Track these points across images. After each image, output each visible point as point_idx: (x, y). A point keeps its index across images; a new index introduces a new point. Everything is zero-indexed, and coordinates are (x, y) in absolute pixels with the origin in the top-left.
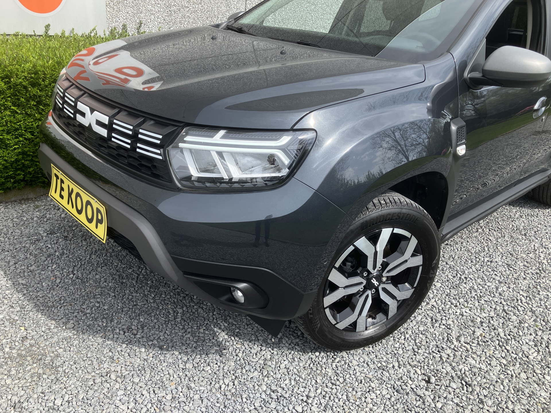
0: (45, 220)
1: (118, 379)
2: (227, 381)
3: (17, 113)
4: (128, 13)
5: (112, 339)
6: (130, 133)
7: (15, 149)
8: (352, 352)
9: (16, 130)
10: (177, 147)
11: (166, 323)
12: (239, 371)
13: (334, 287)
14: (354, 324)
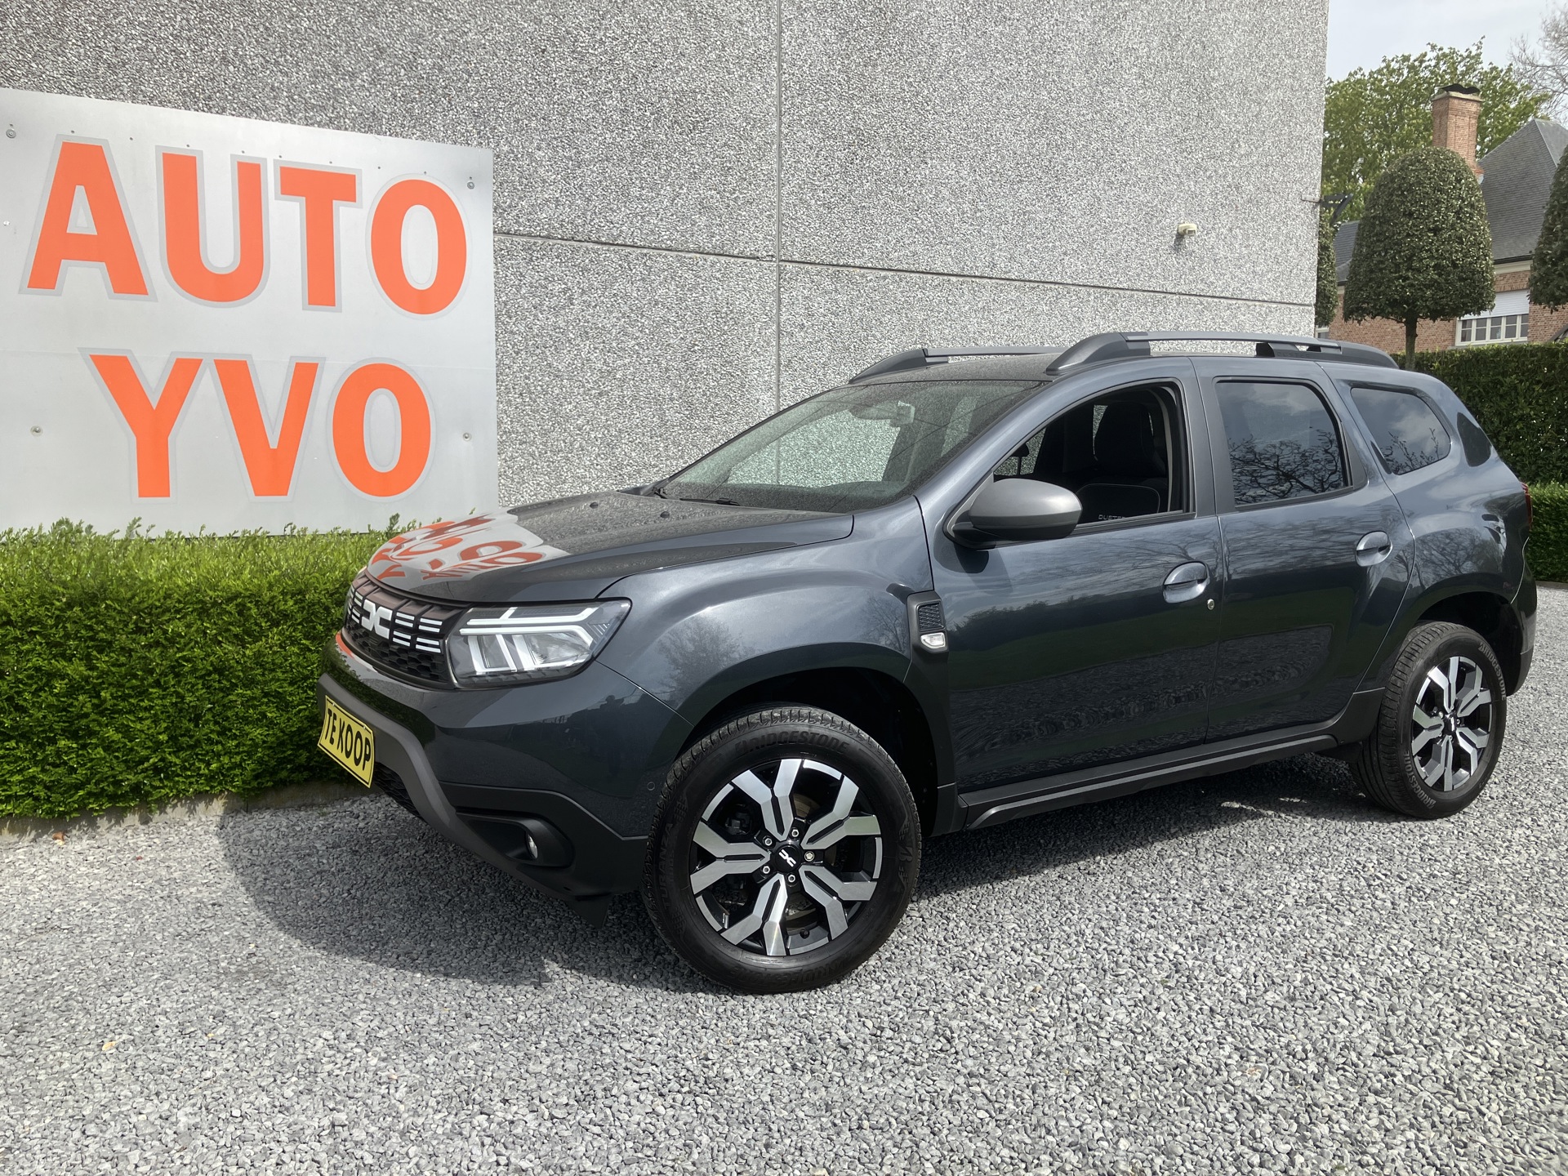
0: (330, 830)
1: (368, 1000)
2: (529, 1013)
3: (310, 650)
4: (538, 484)
6: (411, 625)
7: (300, 711)
8: (765, 997)
9: (306, 678)
10: (459, 634)
11: (469, 950)
12: (557, 1006)
13: (707, 859)
14: (758, 936)
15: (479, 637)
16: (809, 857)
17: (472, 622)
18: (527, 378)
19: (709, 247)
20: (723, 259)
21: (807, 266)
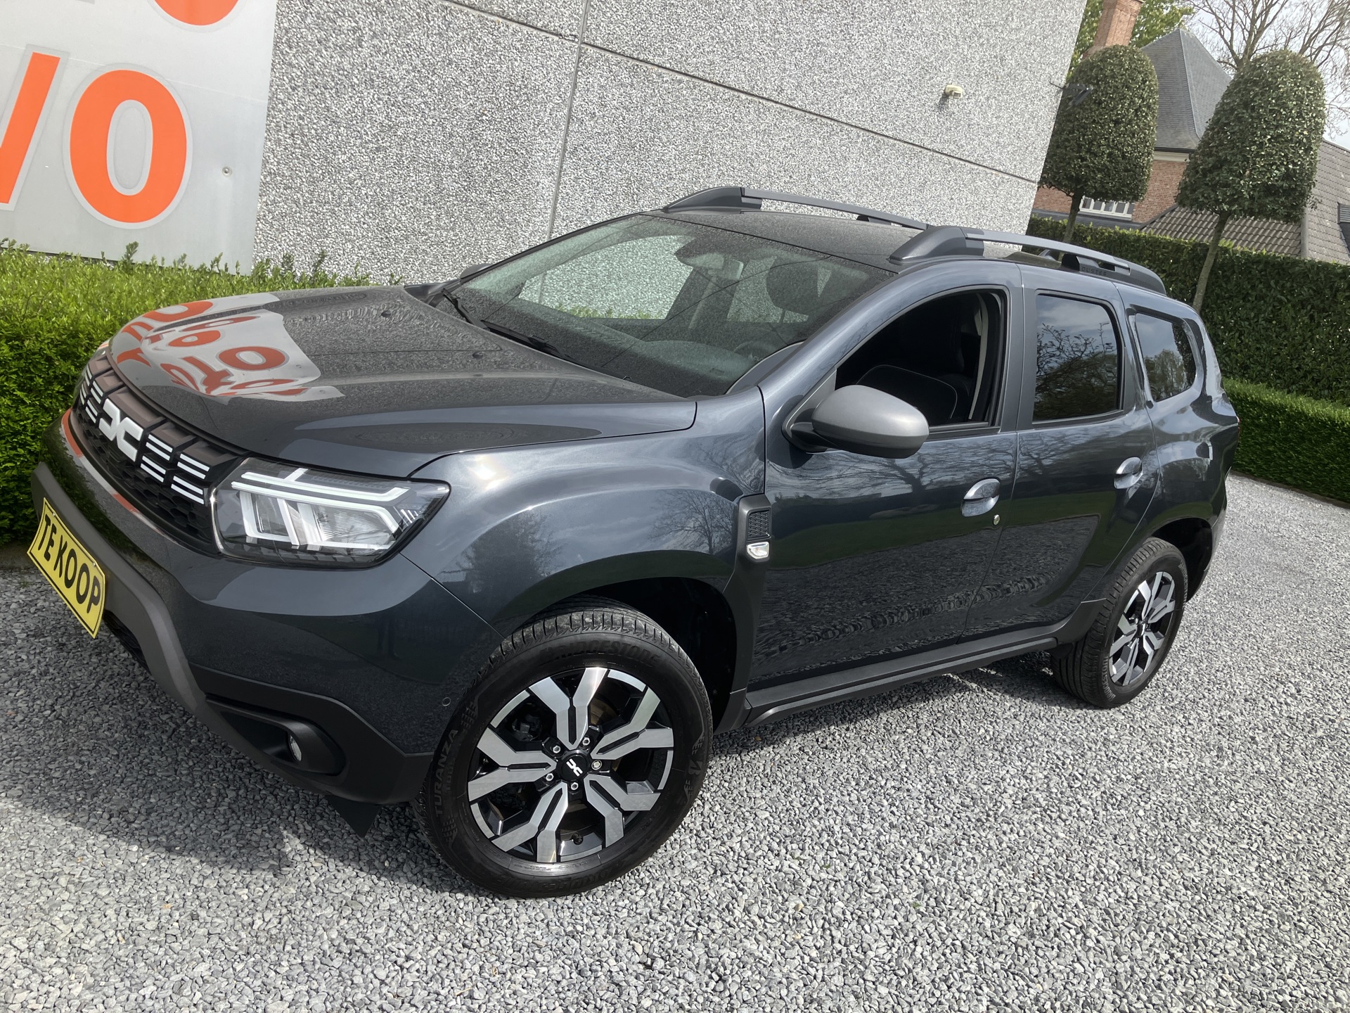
0: (33, 610)
1: (71, 887)
2: (268, 916)
3: (24, 403)
4: (299, 235)
5: (83, 825)
6: (167, 458)
7: (6, 469)
8: (528, 902)
9: (16, 433)
10: (230, 488)
11: (196, 811)
12: (299, 904)
13: (489, 767)
14: (531, 844)
15: (254, 497)
16: (597, 766)
17: (248, 476)
18: (301, 118)
19: (513, 13)
20: (525, 29)
21: (607, 54)
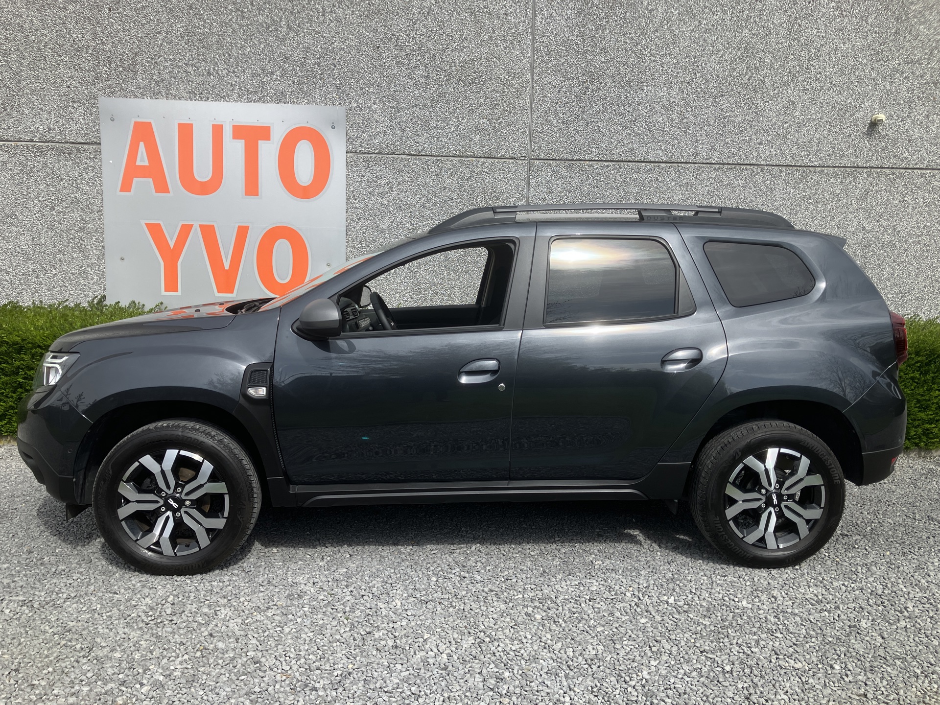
18: (364, 233)
19: (480, 153)
20: (490, 160)
21: (549, 162)
